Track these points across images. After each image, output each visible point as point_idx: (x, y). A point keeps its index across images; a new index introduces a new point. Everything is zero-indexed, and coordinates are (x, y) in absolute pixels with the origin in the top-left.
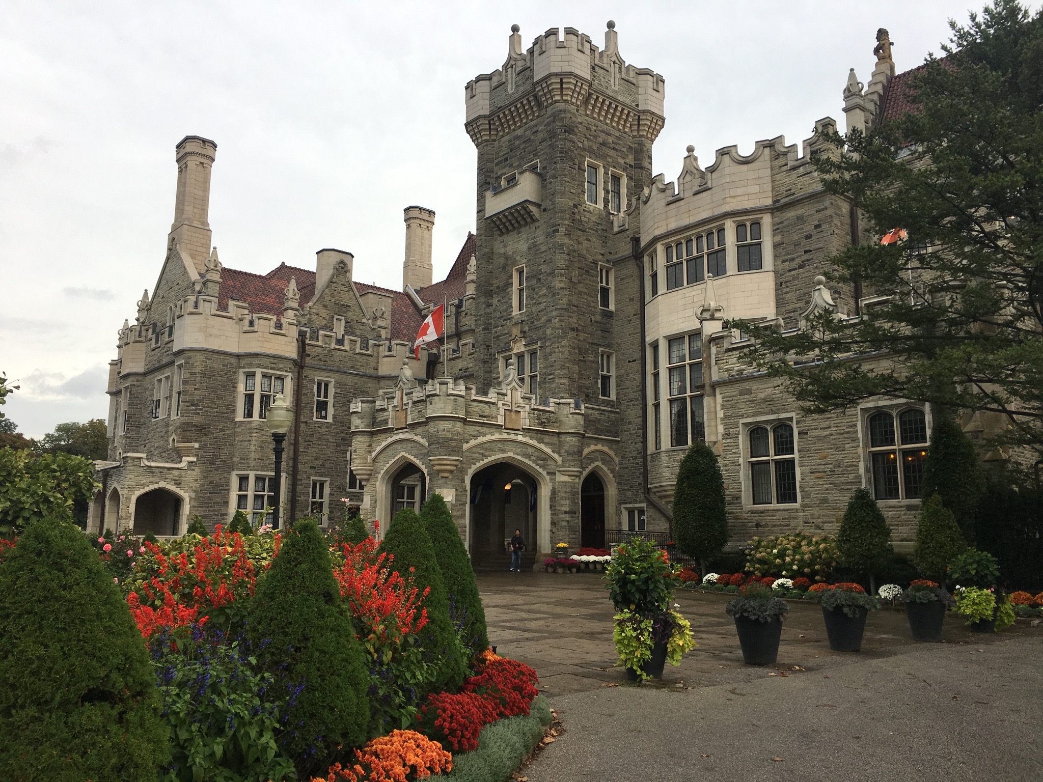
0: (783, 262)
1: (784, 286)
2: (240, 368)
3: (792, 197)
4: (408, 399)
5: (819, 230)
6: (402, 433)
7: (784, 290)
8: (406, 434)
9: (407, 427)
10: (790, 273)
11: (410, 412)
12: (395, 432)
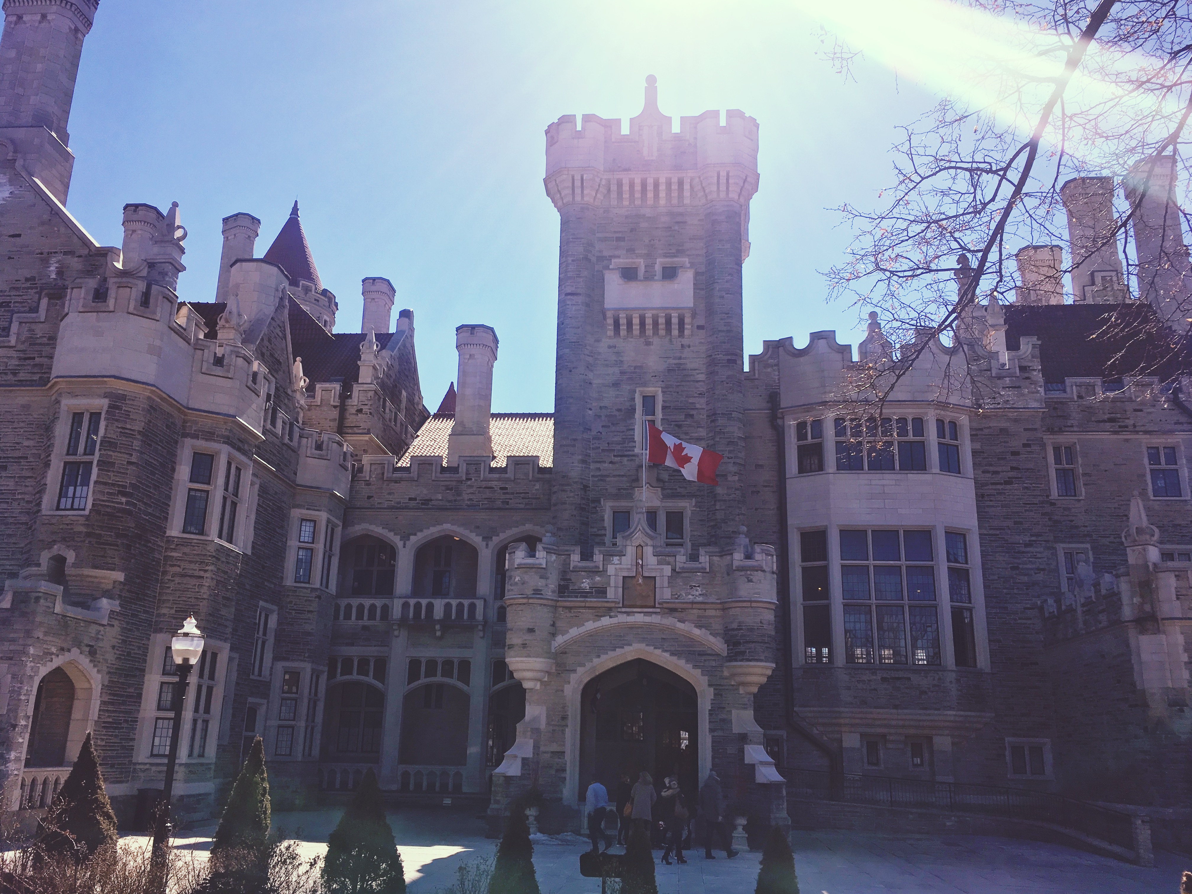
0: (983, 472)
1: (987, 498)
2: (185, 435)
3: (997, 406)
4: (659, 563)
5: (1028, 449)
6: (642, 614)
7: (988, 503)
8: (654, 616)
9: (657, 605)
10: (994, 487)
11: (666, 584)
12: (624, 610)
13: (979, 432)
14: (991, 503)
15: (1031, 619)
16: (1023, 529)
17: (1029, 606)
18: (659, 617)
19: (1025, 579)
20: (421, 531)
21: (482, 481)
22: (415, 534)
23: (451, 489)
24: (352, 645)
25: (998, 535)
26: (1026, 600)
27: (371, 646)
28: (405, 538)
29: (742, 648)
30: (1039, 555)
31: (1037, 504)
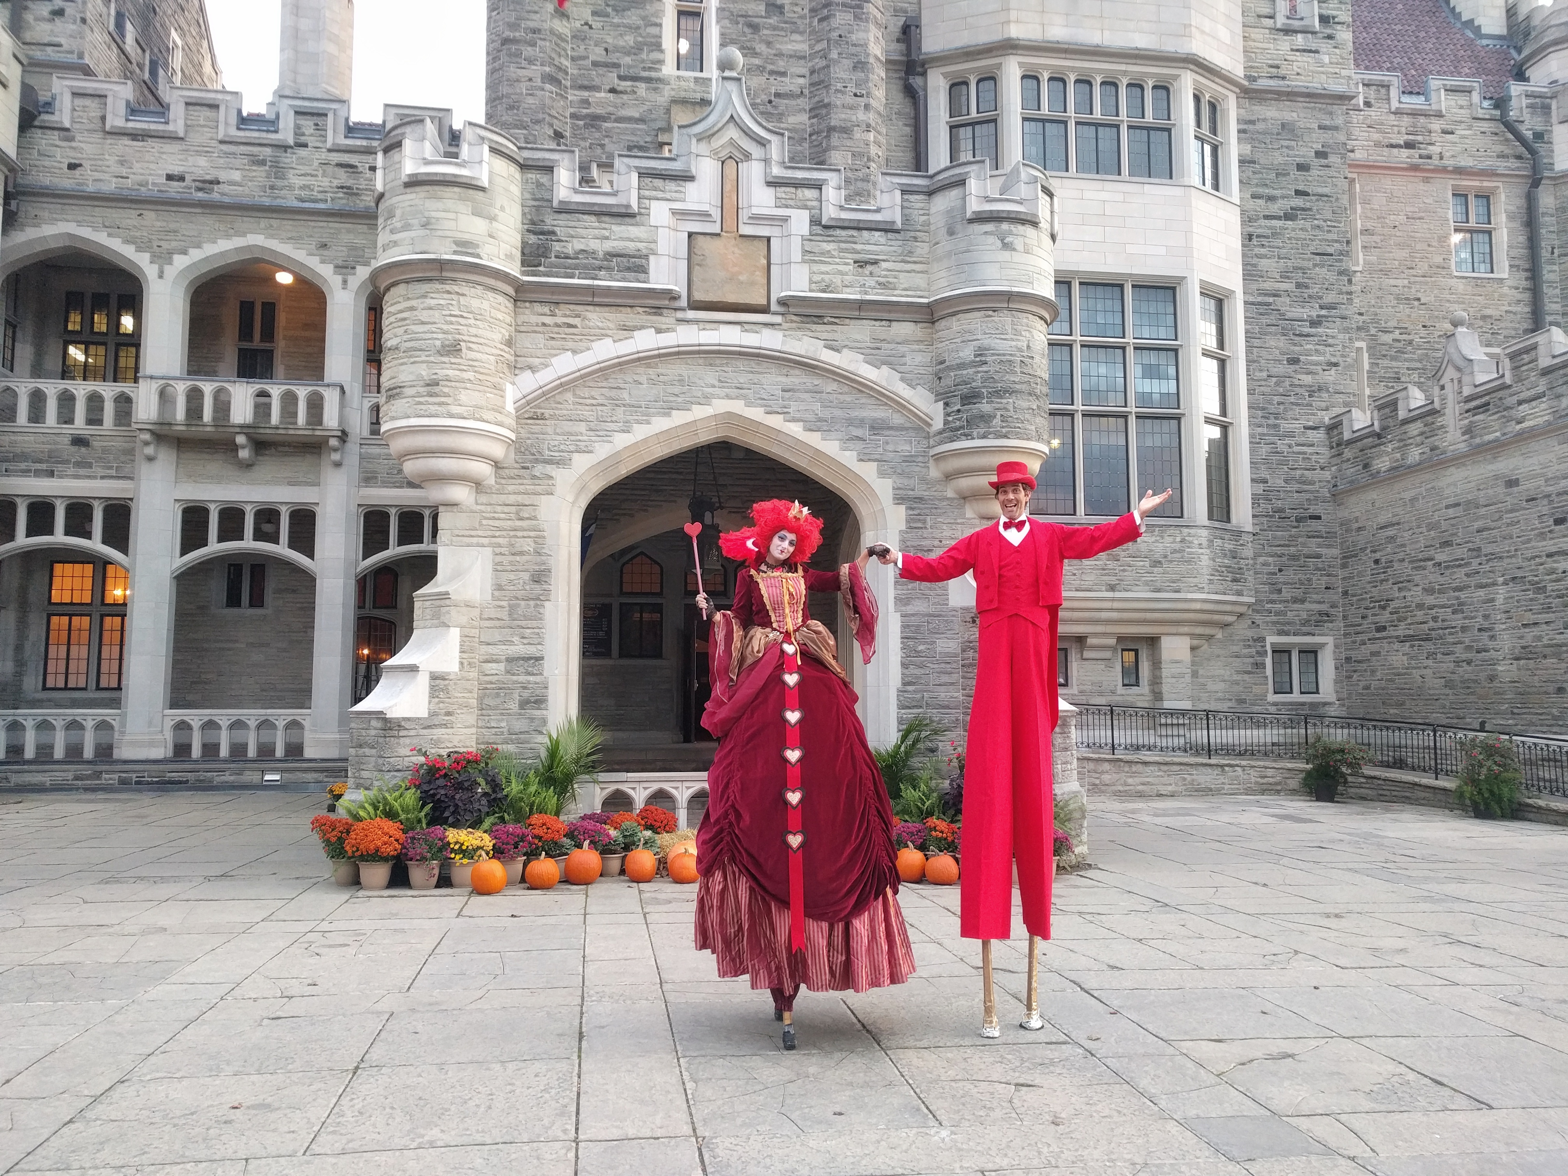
0: (1254, 196)
1: (1255, 241)
3: (1281, 83)
4: (780, 203)
5: (1323, 162)
6: (738, 327)
7: (1257, 250)
8: (766, 332)
9: (774, 307)
10: (1268, 223)
11: (796, 255)
12: (691, 314)
13: (1251, 127)
14: (1263, 251)
15: (1313, 445)
16: (1310, 297)
17: (1311, 424)
18: (779, 335)
19: (1307, 379)
20: (199, 246)
21: (330, 151)
22: (184, 252)
23: (263, 163)
24: (51, 474)
25: (1269, 304)
26: (1308, 414)
27: (95, 478)
28: (162, 258)
29: (985, 407)
30: (1330, 341)
31: (1331, 255)
